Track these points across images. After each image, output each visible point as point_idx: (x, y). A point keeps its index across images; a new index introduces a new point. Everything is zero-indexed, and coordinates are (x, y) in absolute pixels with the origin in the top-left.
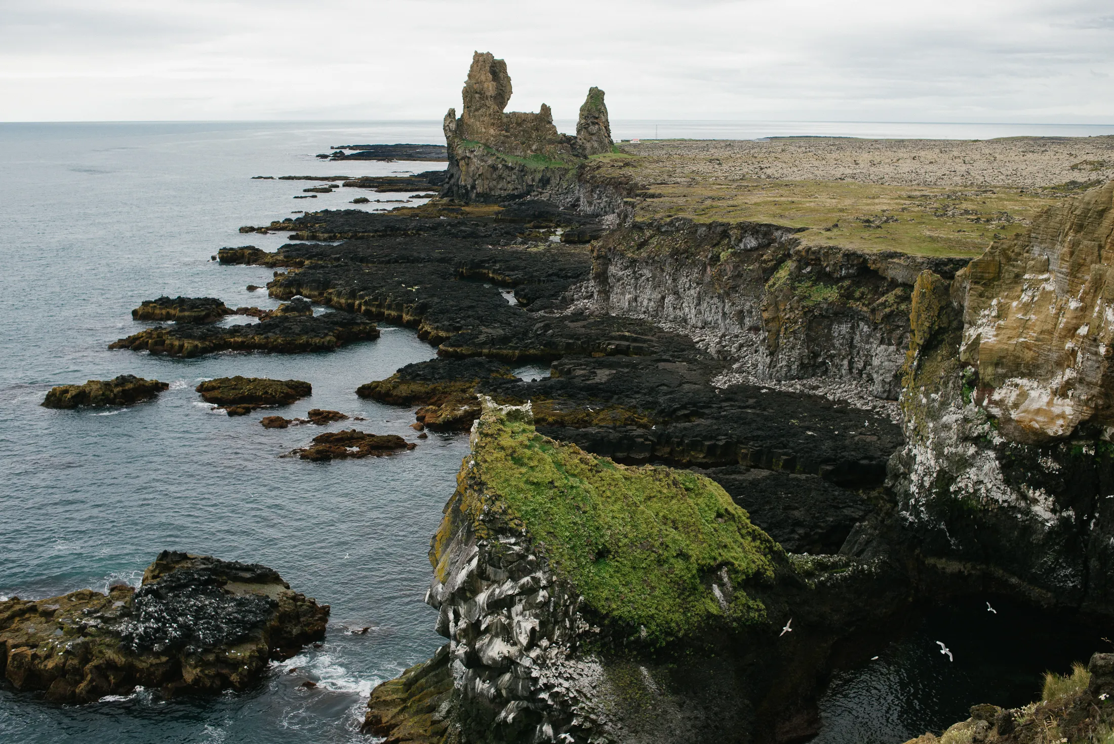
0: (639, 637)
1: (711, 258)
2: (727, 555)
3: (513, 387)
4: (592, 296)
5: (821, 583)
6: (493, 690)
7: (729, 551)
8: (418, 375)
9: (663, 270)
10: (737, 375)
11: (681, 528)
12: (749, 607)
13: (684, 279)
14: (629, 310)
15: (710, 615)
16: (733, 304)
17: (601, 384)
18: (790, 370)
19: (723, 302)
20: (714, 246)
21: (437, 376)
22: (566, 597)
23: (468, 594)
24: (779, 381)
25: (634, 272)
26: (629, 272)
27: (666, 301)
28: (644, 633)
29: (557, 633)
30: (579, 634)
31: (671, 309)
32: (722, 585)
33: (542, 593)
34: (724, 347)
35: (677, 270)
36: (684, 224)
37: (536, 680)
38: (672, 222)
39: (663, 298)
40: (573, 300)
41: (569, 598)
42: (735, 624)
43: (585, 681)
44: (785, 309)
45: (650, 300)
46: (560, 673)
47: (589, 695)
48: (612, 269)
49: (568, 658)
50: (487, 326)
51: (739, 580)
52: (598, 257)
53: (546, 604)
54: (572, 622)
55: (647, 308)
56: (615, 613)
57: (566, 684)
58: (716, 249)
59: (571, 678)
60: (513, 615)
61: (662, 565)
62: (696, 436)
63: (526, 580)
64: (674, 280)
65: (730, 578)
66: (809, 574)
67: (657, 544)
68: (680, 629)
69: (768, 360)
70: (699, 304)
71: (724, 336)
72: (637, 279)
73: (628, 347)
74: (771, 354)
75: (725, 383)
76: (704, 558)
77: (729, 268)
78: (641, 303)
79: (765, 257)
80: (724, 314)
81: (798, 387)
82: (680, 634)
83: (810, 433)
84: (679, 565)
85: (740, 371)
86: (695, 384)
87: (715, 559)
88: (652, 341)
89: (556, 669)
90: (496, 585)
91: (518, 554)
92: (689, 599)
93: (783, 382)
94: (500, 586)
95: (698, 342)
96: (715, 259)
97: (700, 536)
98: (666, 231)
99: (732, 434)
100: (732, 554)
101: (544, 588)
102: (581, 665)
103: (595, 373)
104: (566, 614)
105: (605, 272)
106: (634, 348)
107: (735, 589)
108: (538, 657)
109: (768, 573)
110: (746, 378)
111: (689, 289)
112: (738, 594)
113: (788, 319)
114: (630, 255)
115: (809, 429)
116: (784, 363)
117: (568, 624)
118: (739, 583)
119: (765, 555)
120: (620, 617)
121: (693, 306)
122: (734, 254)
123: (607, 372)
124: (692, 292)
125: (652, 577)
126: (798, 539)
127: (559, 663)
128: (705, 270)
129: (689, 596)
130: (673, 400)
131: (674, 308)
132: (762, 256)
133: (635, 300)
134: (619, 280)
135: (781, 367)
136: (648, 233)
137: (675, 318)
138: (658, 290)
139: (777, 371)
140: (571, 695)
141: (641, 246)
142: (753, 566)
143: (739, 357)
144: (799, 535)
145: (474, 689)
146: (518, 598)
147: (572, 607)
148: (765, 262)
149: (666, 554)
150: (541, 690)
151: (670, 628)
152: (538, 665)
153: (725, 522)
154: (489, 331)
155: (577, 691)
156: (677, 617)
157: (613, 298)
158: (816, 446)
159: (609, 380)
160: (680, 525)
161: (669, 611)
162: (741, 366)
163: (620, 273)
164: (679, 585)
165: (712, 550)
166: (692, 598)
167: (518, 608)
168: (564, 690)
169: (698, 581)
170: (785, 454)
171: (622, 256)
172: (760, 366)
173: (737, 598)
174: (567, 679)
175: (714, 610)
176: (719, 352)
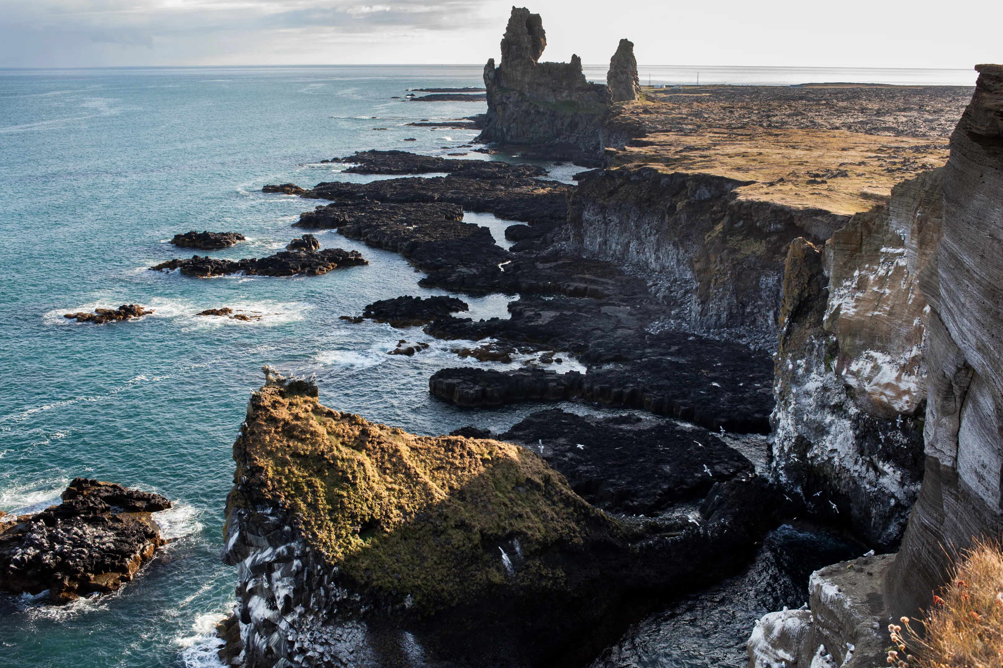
0: (404, 606)
1: (670, 207)
2: (519, 525)
3: (460, 327)
4: (569, 238)
5: (649, 546)
6: (264, 646)
7: (524, 521)
8: (382, 312)
9: (629, 217)
10: (672, 321)
11: (469, 499)
12: (541, 575)
13: (646, 226)
14: (599, 253)
15: (491, 584)
16: (686, 251)
17: (541, 326)
18: (719, 318)
19: (678, 249)
20: (673, 196)
21: (398, 313)
22: (319, 567)
23: (239, 556)
24: (709, 328)
25: (604, 218)
26: (599, 217)
27: (631, 245)
28: (408, 603)
29: (313, 600)
30: (336, 602)
31: (635, 253)
32: (511, 553)
33: (296, 562)
34: (671, 292)
35: (639, 218)
36: (650, 174)
37: (292, 643)
38: (639, 171)
39: (629, 242)
40: (553, 241)
41: (322, 568)
42: (522, 592)
43: (341, 646)
44: (715, 262)
45: (617, 244)
46: (315, 639)
47: (344, 660)
48: (586, 215)
49: (325, 623)
50: (465, 266)
51: (533, 549)
52: (574, 203)
53: (299, 572)
54: (327, 591)
55: (615, 251)
56: (375, 583)
57: (320, 649)
58: (674, 199)
59: (327, 643)
60: (273, 581)
61: (439, 536)
62: (606, 383)
63: (281, 549)
64: (637, 227)
65: (522, 548)
66: (638, 537)
67: (435, 514)
68: (454, 598)
69: (699, 309)
70: (657, 250)
71: (675, 280)
72: (606, 224)
73: (586, 289)
74: (703, 303)
75: (658, 329)
76: (490, 528)
77: (683, 217)
78: (610, 247)
79: (715, 208)
80: (678, 260)
81: (725, 335)
82: (454, 604)
83: (715, 384)
84: (457, 536)
85: (677, 316)
86: (630, 329)
87: (504, 529)
88: (608, 284)
89: (312, 634)
90: (259, 551)
91: (274, 524)
92: (470, 569)
93: (712, 331)
94: (262, 552)
95: (651, 286)
96: (672, 209)
97: (490, 507)
98: (635, 180)
99: (640, 382)
100: (526, 524)
101: (298, 557)
102: (339, 631)
103: (540, 315)
104: (320, 583)
105: (580, 216)
106: (591, 290)
107: (527, 557)
108: (294, 622)
109: (575, 540)
110: (680, 325)
111: (650, 235)
112: (529, 562)
113: (718, 270)
114: (601, 202)
115: (715, 380)
116: (714, 312)
117: (322, 592)
118: (531, 553)
119: (578, 523)
120: (381, 588)
121: (652, 252)
122: (689, 204)
123: (552, 314)
124: (652, 238)
125: (426, 548)
126: (660, 495)
127: (314, 629)
128: (663, 218)
129: (468, 566)
130: (599, 345)
131: (638, 253)
132: (713, 207)
133: (605, 243)
134: (591, 225)
135: (711, 316)
136: (618, 181)
137: (638, 261)
138: (625, 235)
139: (708, 320)
140: (326, 660)
141: (611, 193)
142: (554, 534)
143: (682, 303)
144: (662, 490)
145: (253, 642)
146: (276, 565)
147: (326, 577)
148: (715, 213)
149: (444, 524)
150: (296, 653)
151: (441, 597)
152: (295, 629)
153: (527, 490)
154: (464, 270)
155: (332, 656)
156: (449, 586)
157: (587, 241)
158: (714, 398)
159: (549, 323)
160: (468, 495)
161: (441, 580)
162: (679, 312)
163: (593, 218)
164: (456, 555)
165: (502, 521)
166: (473, 567)
167: (277, 574)
168: (317, 654)
169: (481, 551)
170: (683, 404)
171: (594, 203)
172: (693, 314)
173: (528, 567)
174: (322, 644)
175: (497, 578)
176: (664, 297)
